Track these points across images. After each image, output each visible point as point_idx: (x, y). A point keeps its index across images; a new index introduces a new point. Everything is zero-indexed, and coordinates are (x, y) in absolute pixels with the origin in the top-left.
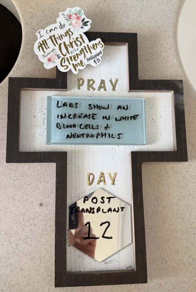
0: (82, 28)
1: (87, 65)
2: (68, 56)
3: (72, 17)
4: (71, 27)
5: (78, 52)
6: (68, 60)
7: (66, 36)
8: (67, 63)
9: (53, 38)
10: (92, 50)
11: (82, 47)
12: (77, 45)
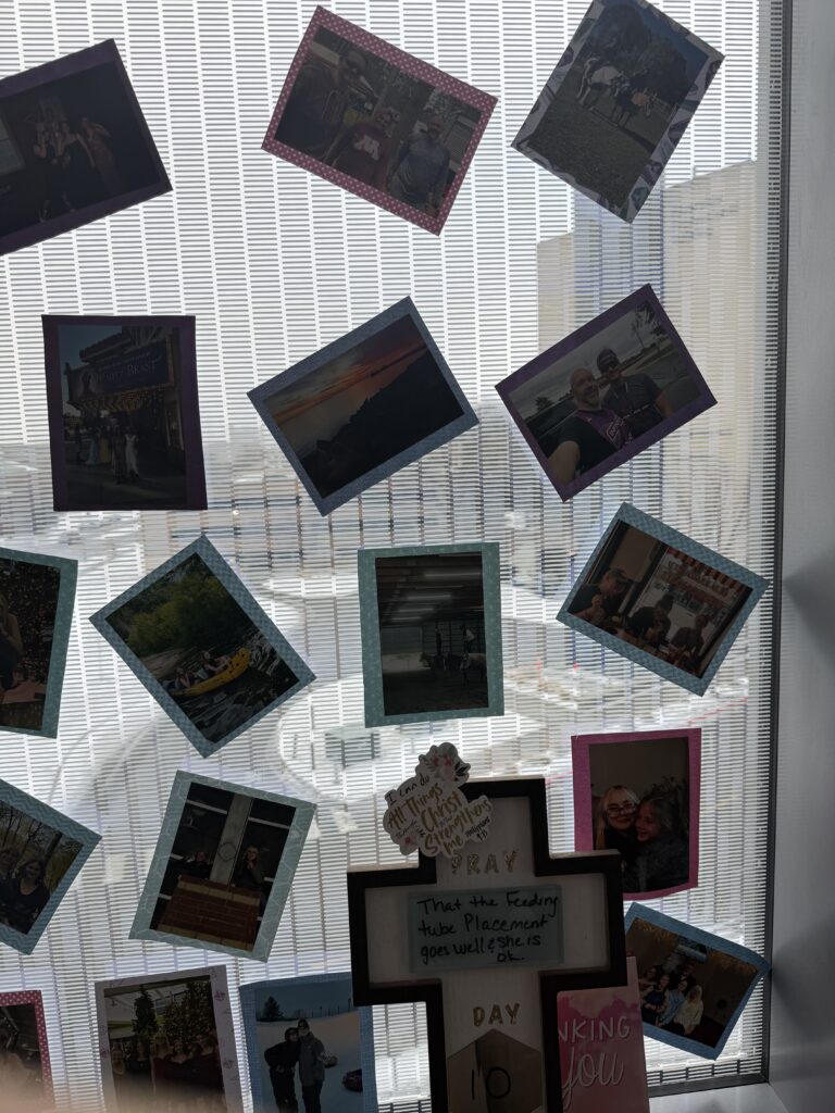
0: (456, 780)
1: (468, 842)
2: (436, 831)
3: (439, 763)
4: (438, 780)
5: (452, 822)
6: (436, 838)
7: (432, 796)
8: (435, 843)
9: (411, 802)
10: (474, 817)
11: (458, 813)
12: (449, 810)
